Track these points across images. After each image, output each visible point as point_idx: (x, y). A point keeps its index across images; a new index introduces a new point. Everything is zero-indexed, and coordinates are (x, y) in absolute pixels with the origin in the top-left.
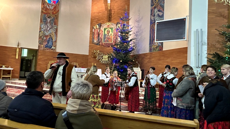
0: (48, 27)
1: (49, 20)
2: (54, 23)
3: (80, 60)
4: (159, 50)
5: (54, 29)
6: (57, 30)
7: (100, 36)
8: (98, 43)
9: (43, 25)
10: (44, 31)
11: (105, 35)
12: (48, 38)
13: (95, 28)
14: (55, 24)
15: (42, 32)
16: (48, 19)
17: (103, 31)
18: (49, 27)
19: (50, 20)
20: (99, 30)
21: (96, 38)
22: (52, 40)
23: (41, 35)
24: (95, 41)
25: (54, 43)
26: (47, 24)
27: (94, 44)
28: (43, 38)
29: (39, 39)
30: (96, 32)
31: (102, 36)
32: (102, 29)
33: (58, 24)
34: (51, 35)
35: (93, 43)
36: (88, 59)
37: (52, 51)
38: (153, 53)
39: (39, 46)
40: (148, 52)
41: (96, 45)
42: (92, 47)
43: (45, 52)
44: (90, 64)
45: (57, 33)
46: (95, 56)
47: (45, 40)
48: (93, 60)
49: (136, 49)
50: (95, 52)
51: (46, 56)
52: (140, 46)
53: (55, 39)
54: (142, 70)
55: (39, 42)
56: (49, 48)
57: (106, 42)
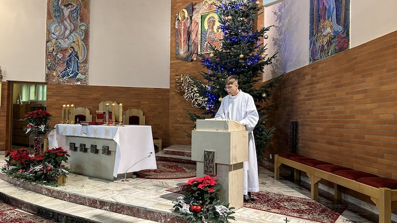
0: (66, 29)
1: (66, 12)
2: (81, 17)
3: (147, 102)
4: (336, 51)
5: (81, 33)
6: (86, 33)
7: (193, 37)
8: (188, 57)
9: (54, 26)
10: (57, 39)
11: (203, 33)
12: (68, 54)
13: (180, 19)
14: (81, 20)
15: (54, 41)
16: (65, 9)
17: (197, 23)
18: (69, 28)
19: (71, 11)
20: (189, 20)
22: (78, 58)
23: (51, 49)
24: (182, 52)
25: (82, 65)
26: (63, 21)
27: (180, 59)
28: (57, 54)
29: (47, 58)
30: (183, 27)
31: (196, 37)
32: (197, 17)
33: (89, 19)
34: (73, 48)
35: (177, 59)
36: (168, 99)
37: (78, 85)
38: (319, 63)
39: (47, 75)
40: (307, 64)
41: (184, 62)
42: (176, 67)
43: (62, 87)
44: (173, 111)
45: (87, 40)
46: (182, 89)
47: (60, 60)
48: (179, 101)
49: (280, 59)
50: (182, 79)
51: (64, 96)
52: (287, 49)
53: (85, 55)
54: (293, 125)
55: (47, 65)
56: (70, 78)
57: (207, 51)
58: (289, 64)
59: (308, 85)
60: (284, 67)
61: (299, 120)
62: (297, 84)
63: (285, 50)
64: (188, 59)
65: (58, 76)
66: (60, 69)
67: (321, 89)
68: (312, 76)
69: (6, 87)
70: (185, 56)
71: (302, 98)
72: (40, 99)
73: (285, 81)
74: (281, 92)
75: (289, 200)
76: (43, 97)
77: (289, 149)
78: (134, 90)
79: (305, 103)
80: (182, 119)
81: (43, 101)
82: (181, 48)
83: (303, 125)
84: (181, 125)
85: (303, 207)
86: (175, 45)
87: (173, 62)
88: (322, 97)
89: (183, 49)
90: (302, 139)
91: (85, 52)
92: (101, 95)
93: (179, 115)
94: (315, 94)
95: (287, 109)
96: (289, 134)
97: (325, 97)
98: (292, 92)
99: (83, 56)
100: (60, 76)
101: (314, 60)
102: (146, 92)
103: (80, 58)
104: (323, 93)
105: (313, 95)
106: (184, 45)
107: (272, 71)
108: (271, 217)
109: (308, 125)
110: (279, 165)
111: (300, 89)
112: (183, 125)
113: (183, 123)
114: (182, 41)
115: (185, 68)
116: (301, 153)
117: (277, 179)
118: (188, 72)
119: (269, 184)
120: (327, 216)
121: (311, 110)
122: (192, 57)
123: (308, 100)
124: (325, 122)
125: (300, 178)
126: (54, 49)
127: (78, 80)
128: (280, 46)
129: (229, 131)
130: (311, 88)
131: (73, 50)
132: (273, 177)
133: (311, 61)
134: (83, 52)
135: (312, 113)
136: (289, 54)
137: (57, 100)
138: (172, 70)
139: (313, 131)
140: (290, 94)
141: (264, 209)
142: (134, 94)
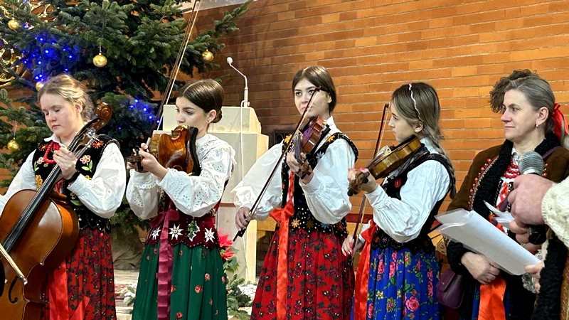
59: (330, 37)
67: (367, 50)
68: (343, 17)
94: (352, 62)
97: (380, 70)
104: (375, 60)
105: (343, 63)
111: (302, 47)
129: (250, 132)
130: (338, 46)
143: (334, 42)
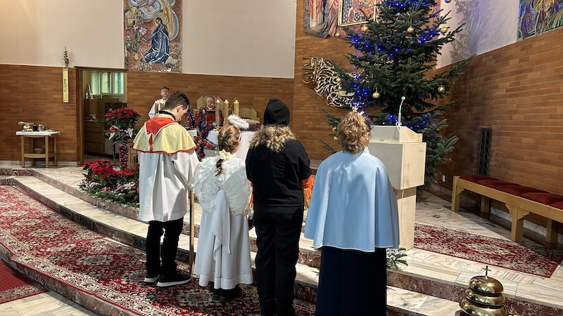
3: (263, 99)
8: (323, 31)
12: (153, 29)
15: (134, 9)
21: (315, 12)
22: (167, 34)
23: (130, 22)
24: (314, 24)
25: (173, 45)
28: (138, 29)
29: (126, 35)
31: (335, 1)
34: (160, 19)
35: (307, 34)
36: (292, 95)
37: (168, 74)
38: (535, 40)
39: (126, 59)
40: (514, 41)
41: (317, 38)
42: (305, 47)
43: (146, 76)
44: (298, 111)
45: (179, 8)
46: (312, 79)
47: (143, 36)
48: (308, 97)
49: (468, 34)
50: (312, 64)
51: (151, 89)
52: (480, 18)
53: (176, 29)
54: (483, 133)
55: (127, 44)
56: (158, 62)
57: (351, 21)
58: (482, 41)
59: (512, 74)
60: (473, 47)
61: (494, 127)
62: (495, 72)
63: (477, 20)
64: (322, 34)
65: (141, 60)
66: (144, 50)
67: (534, 80)
68: (521, 61)
69: (74, 75)
70: (318, 30)
71: (500, 93)
72: (116, 92)
73: (473, 68)
74: (466, 84)
75: (479, 240)
76: (119, 90)
77: (473, 169)
78: (244, 81)
79: (505, 102)
80: (311, 123)
81: (120, 95)
82: (313, 18)
83: (499, 134)
84: (310, 132)
85: (501, 251)
86: (303, 14)
87: (300, 38)
88: (536, 93)
89: (315, 19)
90: (497, 155)
91: (176, 26)
92: (200, 87)
93: (307, 117)
94: (525, 88)
95: (475, 109)
96: (475, 147)
97: (542, 92)
98: (484, 84)
99: (174, 32)
100: (144, 60)
101: (526, 35)
102: (260, 84)
103: (170, 34)
104: (538, 86)
105: (519, 89)
106: (317, 14)
107: (451, 52)
108: (456, 263)
109: (507, 134)
110: (460, 191)
111: (498, 80)
112: (313, 132)
113: (313, 129)
114: (315, 7)
115: (317, 48)
116: (493, 174)
117: (455, 211)
118: (322, 54)
119: (444, 218)
120: (539, 266)
121: (515, 112)
122: (328, 31)
123: (511, 96)
124: (539, 130)
125: (490, 210)
126: (134, 22)
127: (168, 66)
128: (467, 14)
129: (401, 142)
130: (517, 78)
131: (160, 22)
132: (450, 208)
133: (519, 36)
134: (174, 26)
135: (515, 117)
136: (483, 27)
137: (141, 94)
138: (298, 50)
139: (516, 144)
140: (481, 88)
141: (444, 252)
142: (245, 86)
143: (515, 76)
